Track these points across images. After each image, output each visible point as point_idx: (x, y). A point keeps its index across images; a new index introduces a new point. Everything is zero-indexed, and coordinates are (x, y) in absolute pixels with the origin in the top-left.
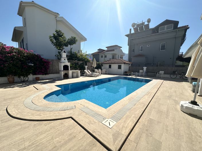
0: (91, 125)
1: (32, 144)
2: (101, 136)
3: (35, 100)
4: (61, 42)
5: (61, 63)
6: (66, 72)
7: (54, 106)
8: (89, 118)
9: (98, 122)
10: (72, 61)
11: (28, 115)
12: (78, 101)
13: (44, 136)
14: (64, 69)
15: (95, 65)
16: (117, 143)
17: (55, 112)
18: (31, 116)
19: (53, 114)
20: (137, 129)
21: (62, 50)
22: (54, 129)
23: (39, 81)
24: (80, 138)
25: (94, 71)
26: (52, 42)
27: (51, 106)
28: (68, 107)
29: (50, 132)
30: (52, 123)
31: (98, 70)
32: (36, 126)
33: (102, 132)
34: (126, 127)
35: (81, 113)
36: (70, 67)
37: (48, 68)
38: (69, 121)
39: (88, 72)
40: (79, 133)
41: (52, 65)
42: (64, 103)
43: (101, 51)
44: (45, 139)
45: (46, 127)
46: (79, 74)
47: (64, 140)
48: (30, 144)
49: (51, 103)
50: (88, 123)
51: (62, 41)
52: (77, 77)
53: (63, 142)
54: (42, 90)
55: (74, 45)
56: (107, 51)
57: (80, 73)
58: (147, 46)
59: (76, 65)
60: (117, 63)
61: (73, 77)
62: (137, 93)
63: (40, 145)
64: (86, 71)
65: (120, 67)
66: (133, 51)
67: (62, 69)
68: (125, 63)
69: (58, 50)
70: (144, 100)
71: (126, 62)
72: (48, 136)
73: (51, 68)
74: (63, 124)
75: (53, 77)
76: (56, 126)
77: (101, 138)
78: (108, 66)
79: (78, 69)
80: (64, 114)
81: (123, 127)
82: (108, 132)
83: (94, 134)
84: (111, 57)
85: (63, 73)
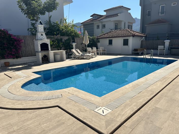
0: (81, 113)
1: (20, 128)
2: (93, 123)
3: (12, 89)
4: (34, 8)
5: (37, 40)
6: (45, 53)
7: (35, 95)
8: (78, 106)
9: (89, 110)
10: (52, 36)
11: (9, 104)
12: (64, 89)
13: (31, 122)
14: (42, 50)
15: (87, 42)
16: (109, 128)
17: (38, 101)
18: (12, 105)
19: (36, 103)
20: (136, 117)
21: (37, 21)
22: (40, 117)
23: (10, 68)
24: (69, 124)
25: (86, 51)
26: (22, 9)
27: (32, 96)
28: (53, 96)
29: (36, 119)
30: (37, 111)
31: (92, 49)
32: (20, 114)
33: (94, 119)
34: (123, 115)
35: (70, 102)
36: (51, 46)
37: (19, 49)
38: (56, 110)
39: (78, 52)
40: (68, 120)
41: (25, 44)
42: (47, 92)
43: (96, 17)
44: (32, 125)
45: (31, 115)
46: (65, 56)
47: (52, 125)
48: (18, 128)
49: (31, 92)
50: (78, 111)
51: (36, 7)
52: (62, 60)
53: (51, 127)
54: (17, 78)
55: (54, 11)
56: (107, 17)
57: (66, 54)
58: (172, 5)
59: (58, 43)
60: (122, 37)
61: (55, 61)
62: (147, 79)
63: (29, 129)
64: (74, 50)
65: (126, 43)
66: (149, 14)
67: (40, 50)
68: (134, 36)
69: (31, 20)
70: (154, 87)
71: (137, 34)
72: (35, 123)
73: (23, 48)
74: (50, 112)
75: (28, 62)
76: (42, 114)
77: (93, 124)
78: (107, 41)
79: (61, 48)
80: (49, 103)
81: (119, 114)
82: (101, 119)
83: (85, 121)
84: (113, 26)
85: (40, 55)
